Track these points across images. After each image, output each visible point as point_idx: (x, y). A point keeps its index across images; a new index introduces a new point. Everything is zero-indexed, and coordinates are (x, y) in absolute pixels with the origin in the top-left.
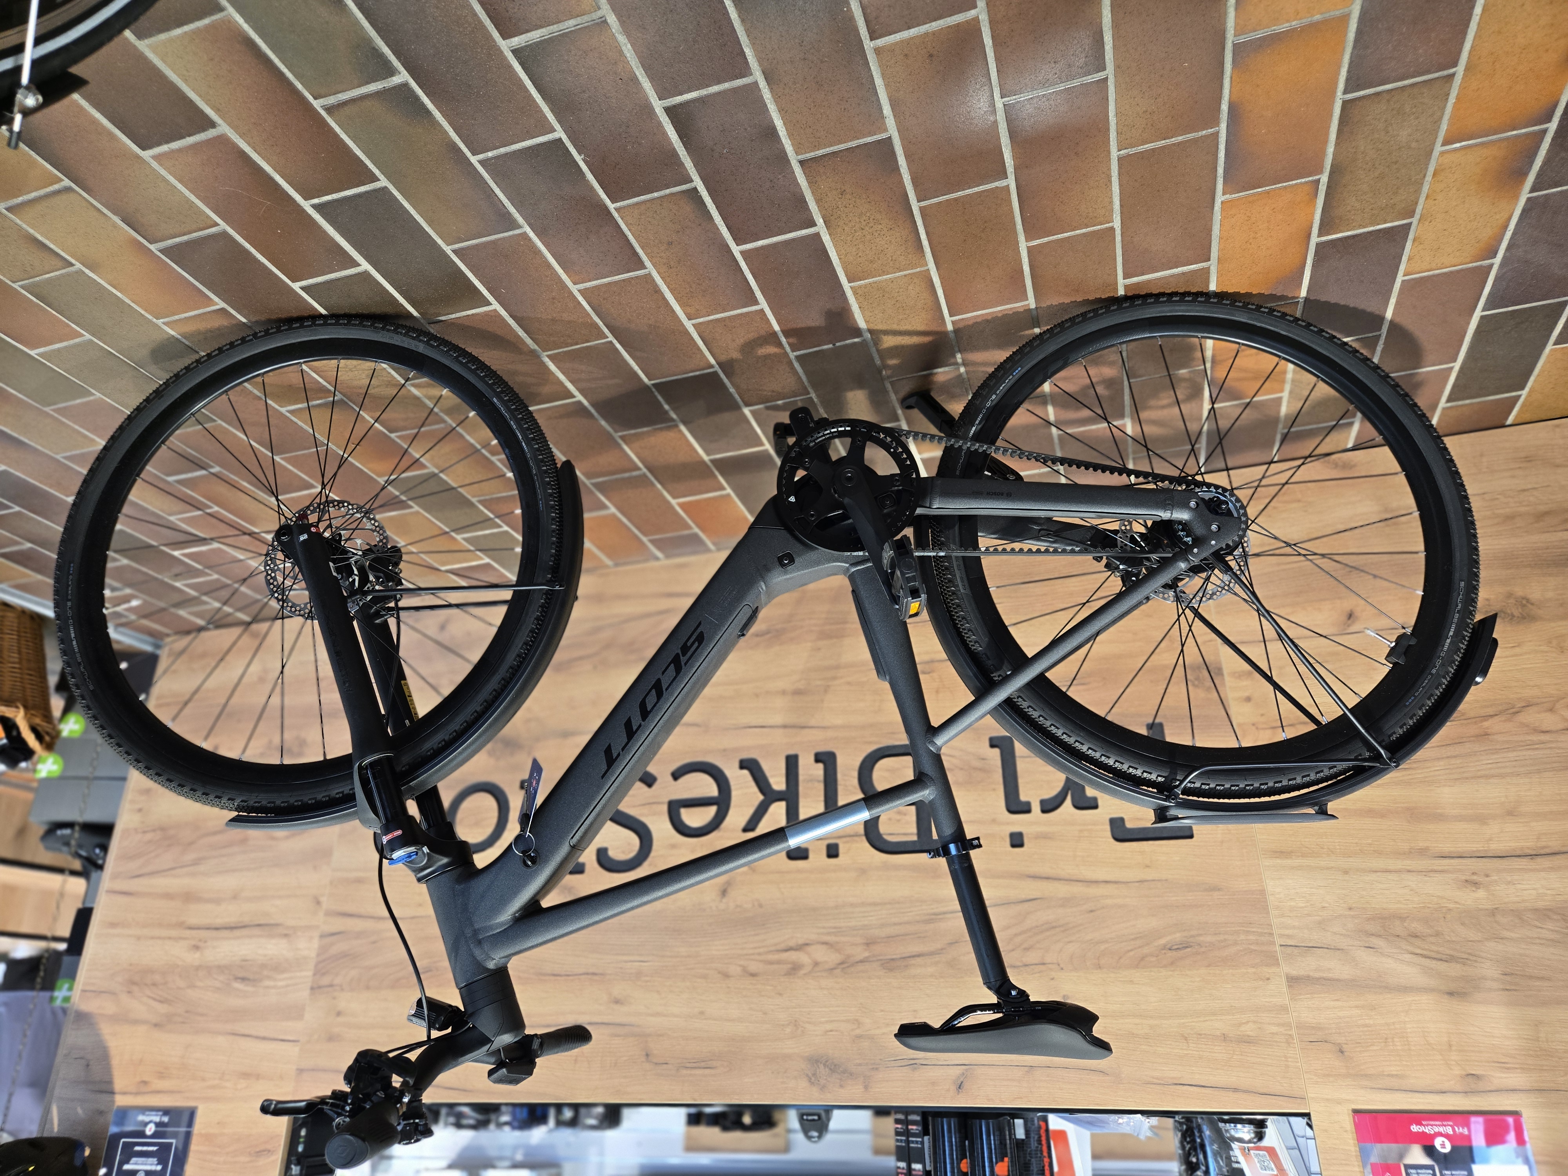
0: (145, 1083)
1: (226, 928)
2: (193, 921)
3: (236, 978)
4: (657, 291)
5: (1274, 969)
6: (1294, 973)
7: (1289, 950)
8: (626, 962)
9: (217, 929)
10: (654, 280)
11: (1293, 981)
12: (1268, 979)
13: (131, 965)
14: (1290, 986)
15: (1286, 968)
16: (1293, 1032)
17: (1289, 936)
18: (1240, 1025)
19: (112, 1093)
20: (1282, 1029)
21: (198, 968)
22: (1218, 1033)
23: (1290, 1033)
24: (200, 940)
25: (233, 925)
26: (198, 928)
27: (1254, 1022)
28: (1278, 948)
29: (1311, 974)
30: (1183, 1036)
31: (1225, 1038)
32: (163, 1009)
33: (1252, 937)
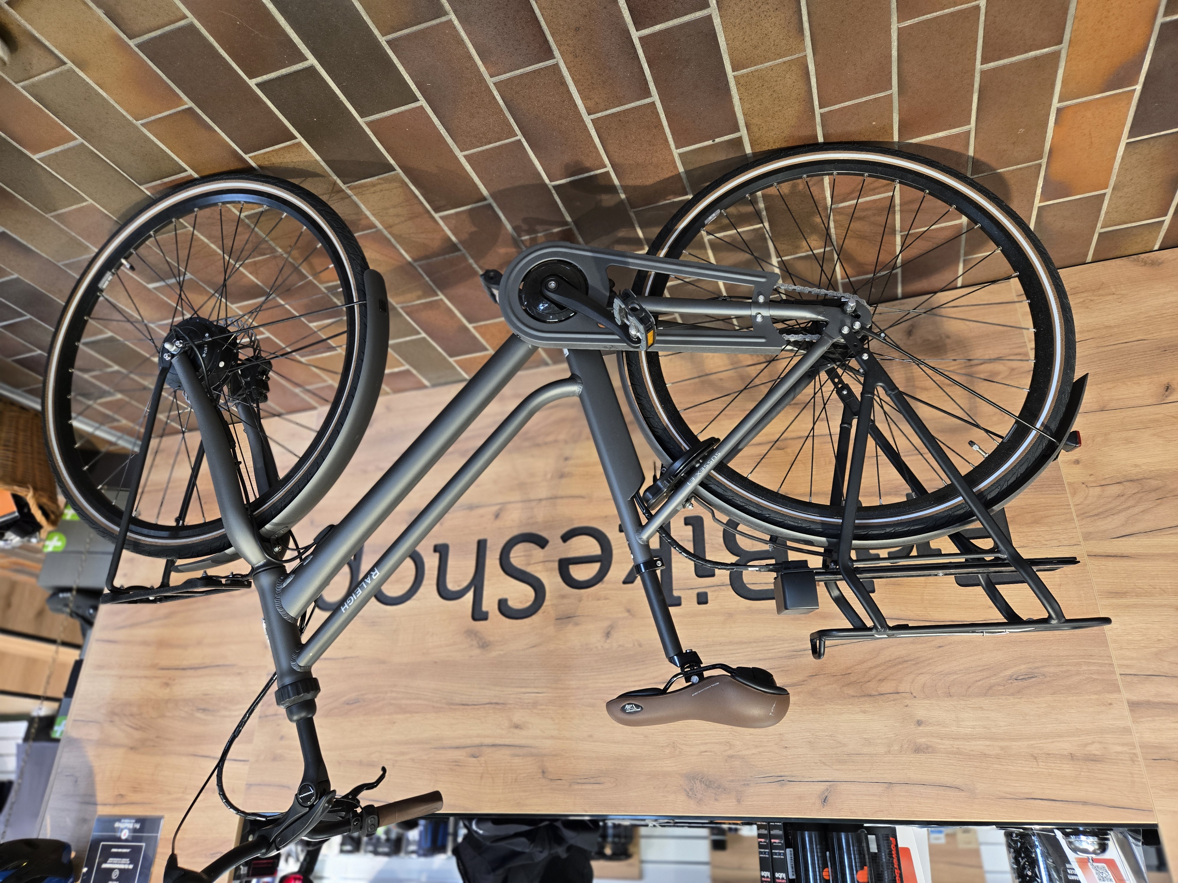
0: (121, 796)
1: (191, 669)
2: (164, 663)
3: (199, 709)
4: (564, 84)
5: (1116, 696)
6: (1134, 698)
7: (1129, 679)
8: (524, 693)
9: (184, 669)
10: (561, 71)
11: (1134, 705)
12: (1111, 704)
13: (113, 699)
14: (1131, 710)
15: (1126, 695)
16: (1138, 751)
17: (1127, 666)
18: (1086, 745)
19: (95, 804)
20: (1125, 749)
21: (167, 701)
22: (1065, 753)
23: (1133, 751)
24: (170, 679)
25: (196, 666)
26: (169, 669)
27: (1100, 742)
28: (1119, 677)
29: (1151, 699)
30: (1032, 756)
31: (1072, 757)
32: (137, 735)
33: (1092, 668)
